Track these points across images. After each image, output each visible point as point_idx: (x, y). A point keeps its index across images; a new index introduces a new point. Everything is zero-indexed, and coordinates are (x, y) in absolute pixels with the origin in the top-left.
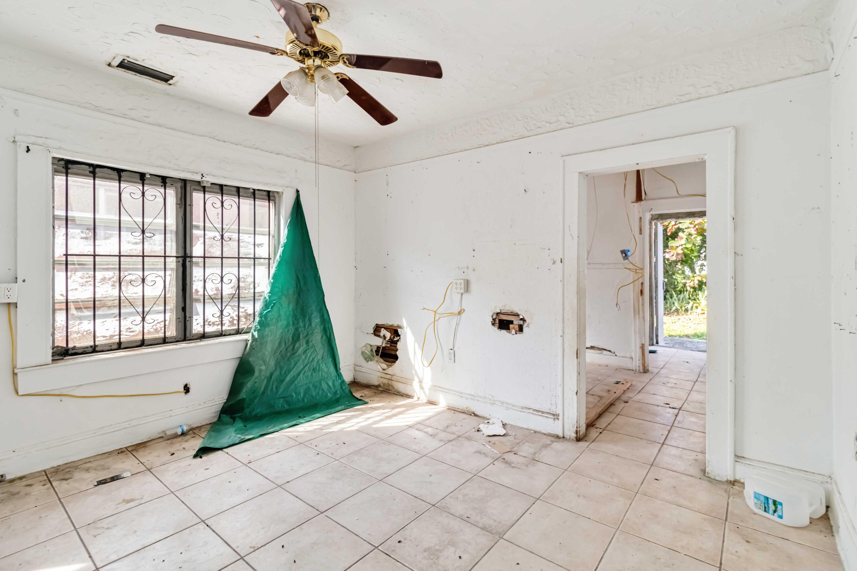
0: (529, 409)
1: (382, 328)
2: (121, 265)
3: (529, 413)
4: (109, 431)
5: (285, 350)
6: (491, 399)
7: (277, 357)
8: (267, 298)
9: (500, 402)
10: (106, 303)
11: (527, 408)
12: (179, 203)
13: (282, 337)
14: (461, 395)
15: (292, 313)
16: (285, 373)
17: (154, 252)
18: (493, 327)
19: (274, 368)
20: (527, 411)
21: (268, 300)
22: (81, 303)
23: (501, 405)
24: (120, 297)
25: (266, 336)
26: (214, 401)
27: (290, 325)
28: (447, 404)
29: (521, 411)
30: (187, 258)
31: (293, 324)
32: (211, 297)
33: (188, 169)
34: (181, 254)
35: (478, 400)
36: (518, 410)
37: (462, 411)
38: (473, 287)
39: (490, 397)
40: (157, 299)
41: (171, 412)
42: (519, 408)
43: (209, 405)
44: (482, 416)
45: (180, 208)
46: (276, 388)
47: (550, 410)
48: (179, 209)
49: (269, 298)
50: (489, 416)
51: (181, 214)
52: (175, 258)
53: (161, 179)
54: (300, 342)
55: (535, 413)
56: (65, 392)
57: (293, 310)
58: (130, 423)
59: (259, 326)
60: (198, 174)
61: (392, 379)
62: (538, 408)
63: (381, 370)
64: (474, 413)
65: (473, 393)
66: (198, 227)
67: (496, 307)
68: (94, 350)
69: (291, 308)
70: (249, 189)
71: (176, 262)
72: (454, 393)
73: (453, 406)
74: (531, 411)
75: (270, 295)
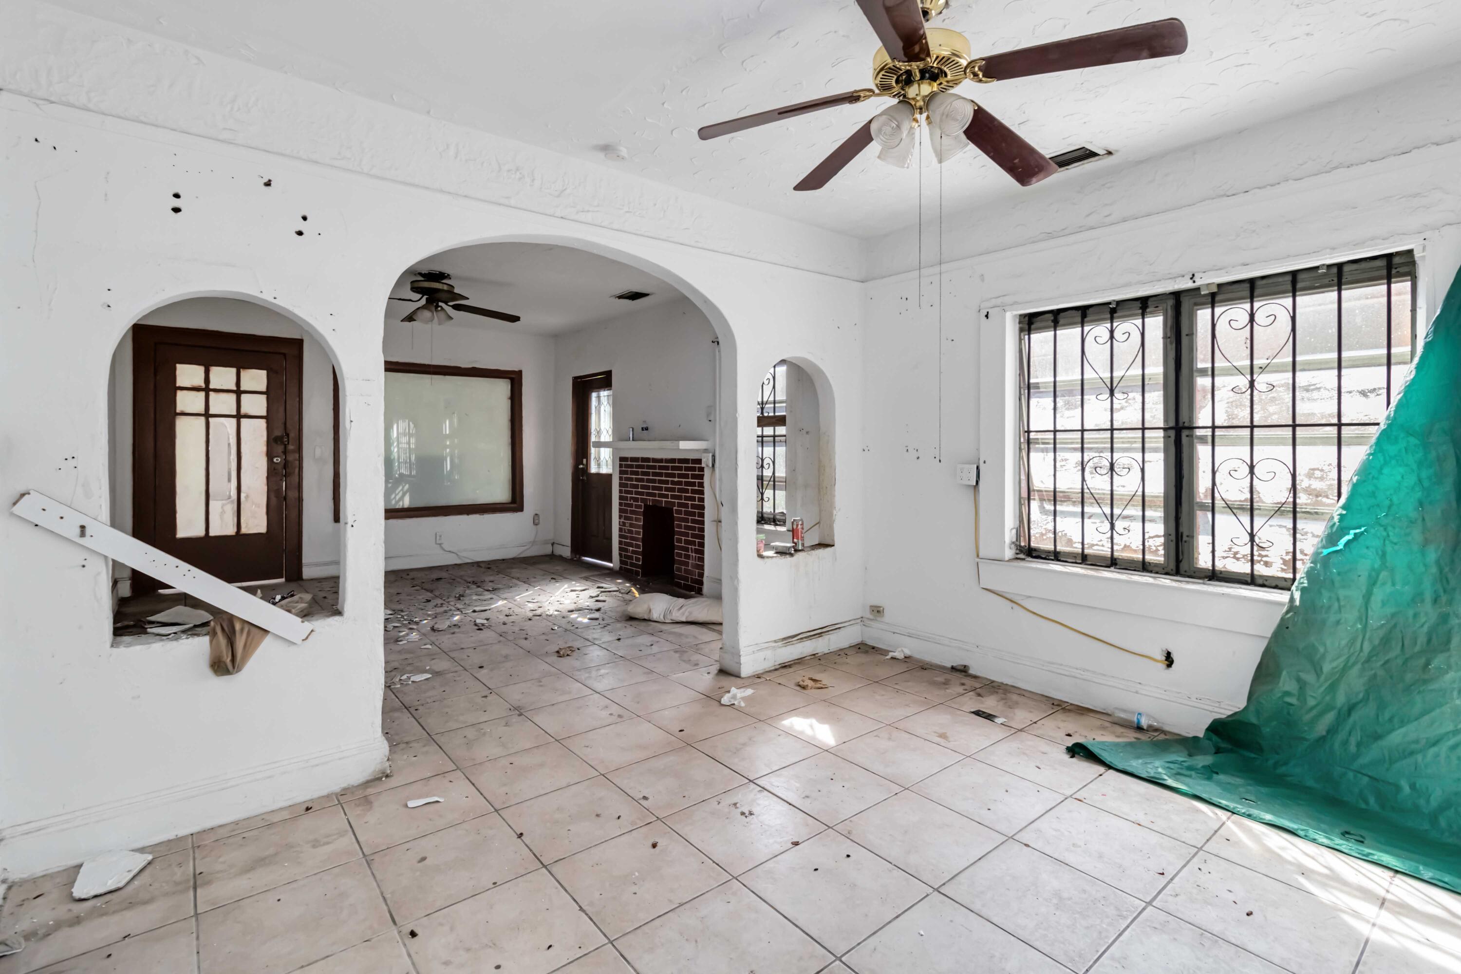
2: (1114, 443)
4: (1059, 671)
5: (1400, 661)
7: (1373, 672)
8: (1336, 519)
10: (1071, 497)
12: (1169, 335)
13: (1395, 626)
15: (1434, 570)
16: (1391, 720)
17: (1126, 423)
19: (1361, 696)
21: (1338, 524)
22: (1044, 493)
24: (1083, 489)
25: (1322, 607)
26: (1217, 705)
27: (1423, 601)
30: (1183, 431)
31: (1436, 600)
32: (1226, 504)
33: (1169, 274)
34: (1172, 424)
40: (1130, 498)
41: (1139, 686)
43: (1206, 707)
45: (1171, 343)
46: (1359, 745)
48: (1169, 346)
49: (1340, 521)
51: (1172, 355)
52: (1162, 431)
53: (1141, 303)
54: (1450, 657)
56: (1015, 599)
57: (1438, 563)
58: (1082, 673)
59: (1306, 582)
60: (1185, 277)
66: (1203, 372)
68: (1056, 556)
69: (1432, 555)
70: (1317, 268)
71: (1164, 437)
75: (1344, 512)
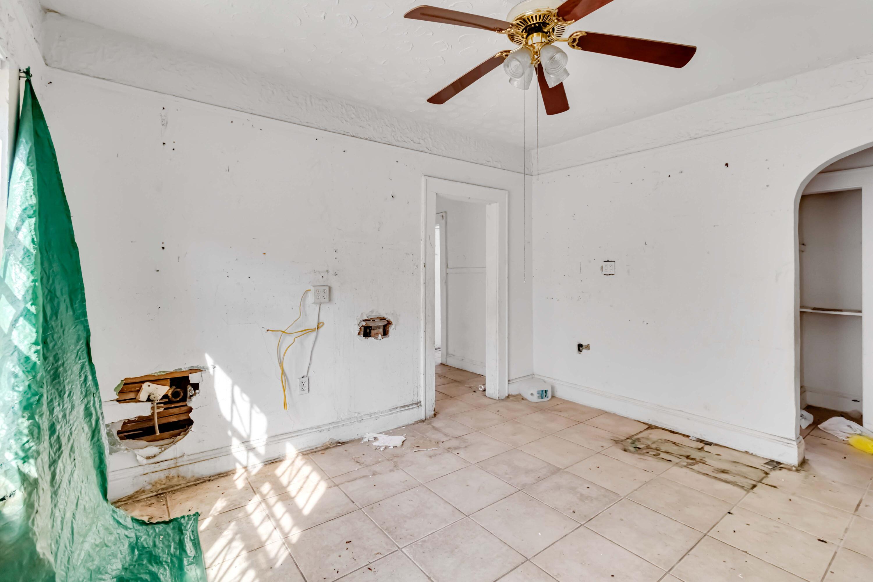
0: (396, 408)
1: (143, 382)
3: (397, 412)
6: (357, 417)
9: (368, 415)
11: (394, 408)
14: (319, 429)
18: (359, 337)
20: (395, 411)
23: (370, 417)
28: (299, 450)
29: (390, 414)
35: (344, 425)
36: (387, 415)
37: (323, 448)
38: (336, 294)
39: (356, 415)
42: (388, 412)
44: (350, 441)
47: (413, 401)
50: (357, 436)
55: (403, 409)
61: (178, 465)
62: (404, 404)
63: (145, 461)
64: (339, 443)
65: (335, 420)
67: (362, 314)
72: (309, 431)
73: (309, 449)
74: (399, 409)
